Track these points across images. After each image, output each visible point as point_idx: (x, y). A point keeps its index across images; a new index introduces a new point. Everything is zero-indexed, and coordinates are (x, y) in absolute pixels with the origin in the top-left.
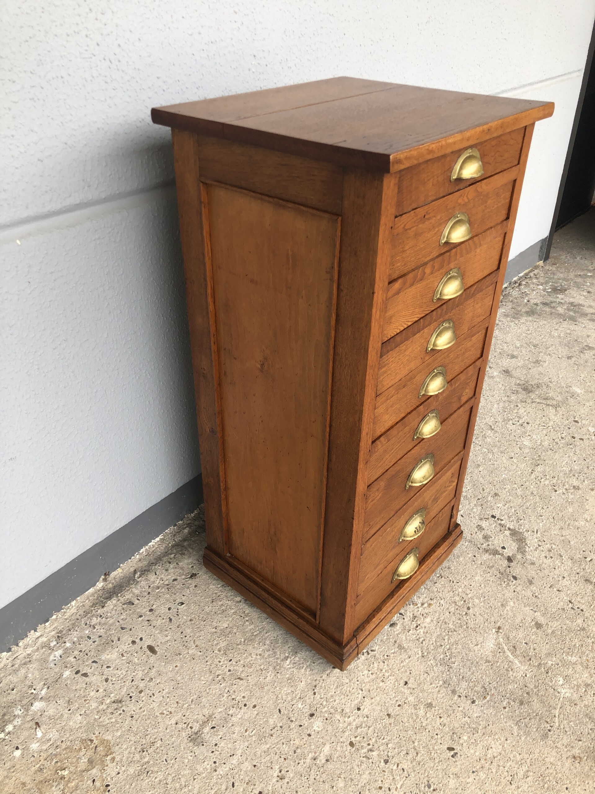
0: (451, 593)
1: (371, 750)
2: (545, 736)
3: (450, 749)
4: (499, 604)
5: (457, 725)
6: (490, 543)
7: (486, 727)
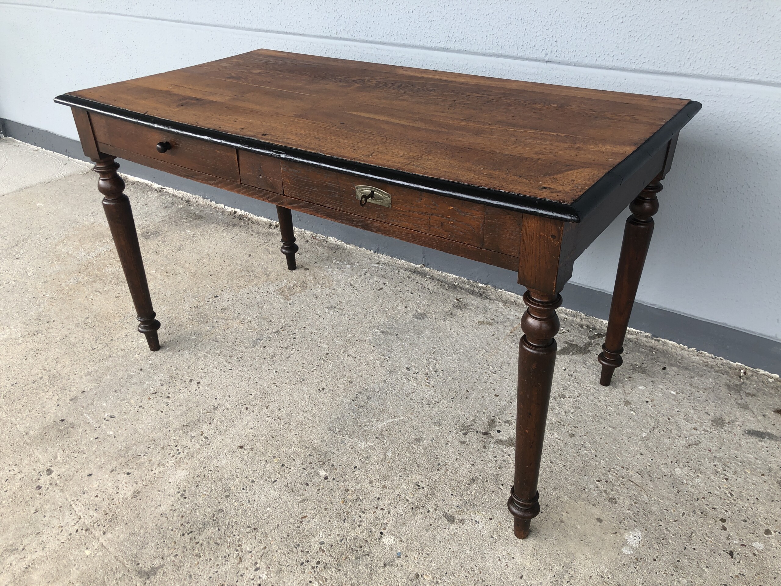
0: (441, 397)
1: (324, 360)
2: (330, 429)
3: (323, 389)
4: (436, 421)
5: (338, 393)
6: (503, 424)
7: (336, 404)
